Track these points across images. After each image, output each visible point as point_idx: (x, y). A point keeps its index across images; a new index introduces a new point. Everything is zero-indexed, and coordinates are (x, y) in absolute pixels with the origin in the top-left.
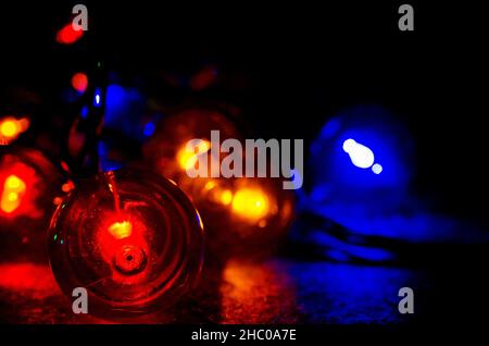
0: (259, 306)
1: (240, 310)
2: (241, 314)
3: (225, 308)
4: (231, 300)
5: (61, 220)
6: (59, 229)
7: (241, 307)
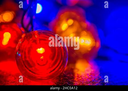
0: (87, 77)
1: (81, 78)
2: (81, 79)
3: (75, 77)
4: (78, 74)
5: (19, 47)
6: (19, 50)
7: (81, 77)
